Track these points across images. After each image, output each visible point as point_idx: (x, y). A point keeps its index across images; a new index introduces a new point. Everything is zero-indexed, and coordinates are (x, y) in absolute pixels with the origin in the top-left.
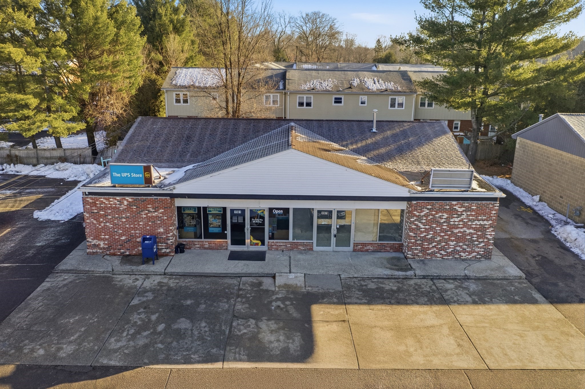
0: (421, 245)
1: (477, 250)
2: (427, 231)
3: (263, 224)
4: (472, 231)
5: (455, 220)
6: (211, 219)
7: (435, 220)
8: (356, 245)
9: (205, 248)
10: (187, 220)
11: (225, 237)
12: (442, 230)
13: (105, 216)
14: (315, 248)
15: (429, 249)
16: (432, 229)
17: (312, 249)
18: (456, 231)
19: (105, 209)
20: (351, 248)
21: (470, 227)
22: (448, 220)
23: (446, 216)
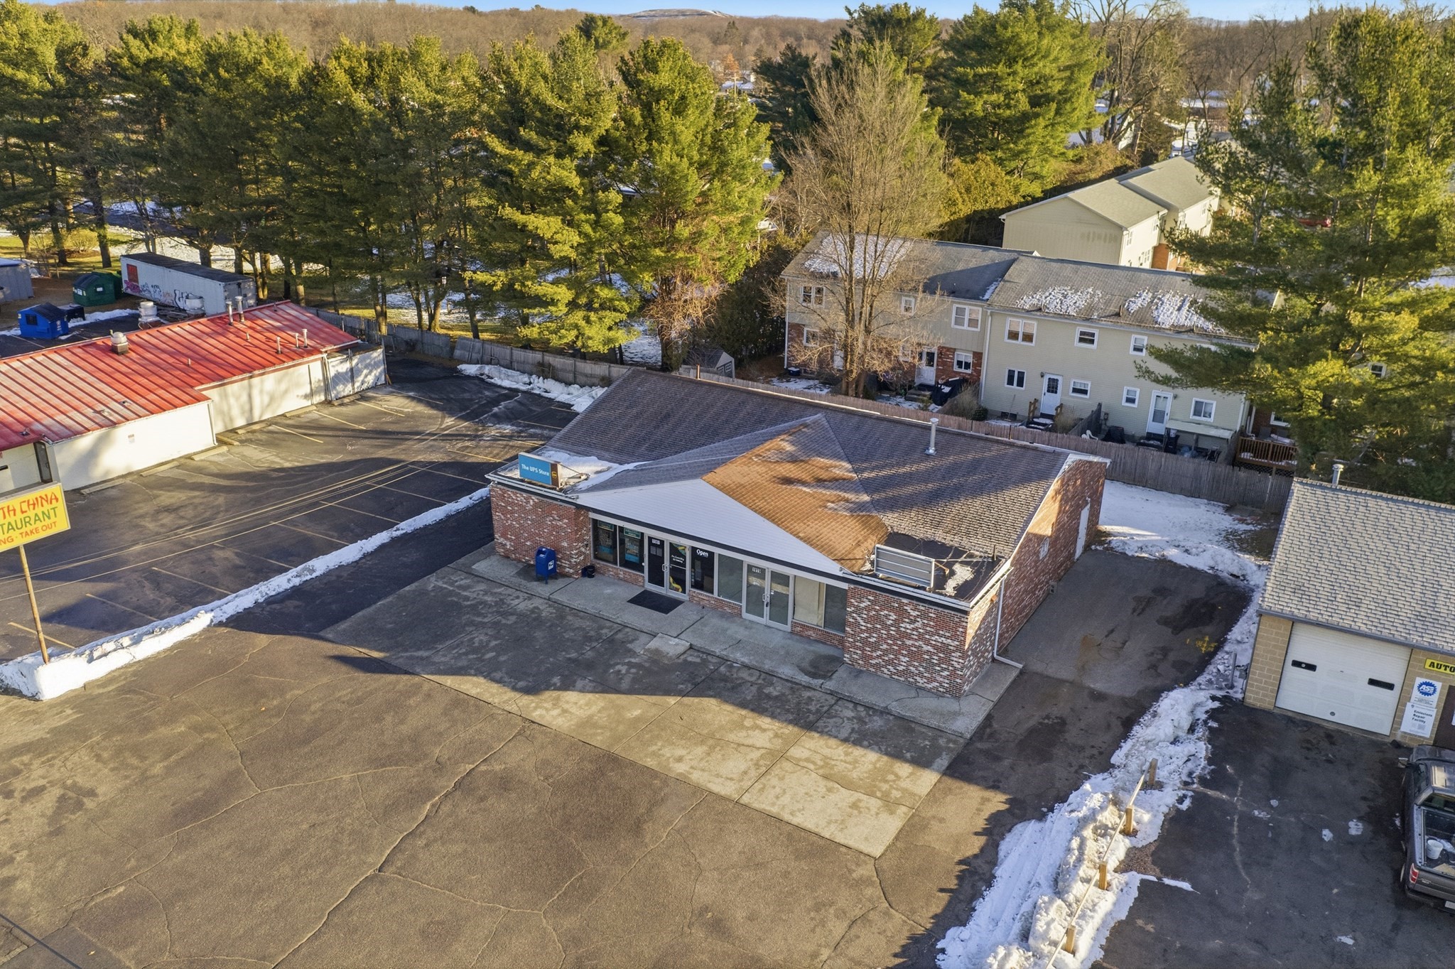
0: (863, 650)
1: (938, 678)
2: (868, 630)
3: (684, 565)
4: (929, 648)
5: (906, 626)
6: (628, 544)
7: (877, 619)
8: (795, 624)
9: (620, 579)
10: (602, 537)
11: (642, 570)
12: (889, 636)
13: (512, 512)
14: (746, 615)
15: (872, 658)
16: (875, 630)
17: (740, 615)
18: (909, 642)
19: (512, 504)
20: (788, 628)
21: (928, 643)
22: (897, 623)
23: (893, 617)
